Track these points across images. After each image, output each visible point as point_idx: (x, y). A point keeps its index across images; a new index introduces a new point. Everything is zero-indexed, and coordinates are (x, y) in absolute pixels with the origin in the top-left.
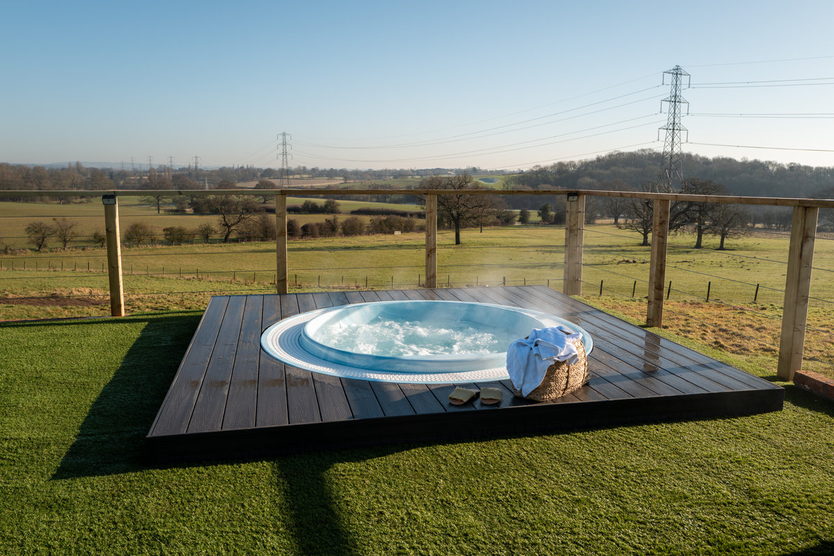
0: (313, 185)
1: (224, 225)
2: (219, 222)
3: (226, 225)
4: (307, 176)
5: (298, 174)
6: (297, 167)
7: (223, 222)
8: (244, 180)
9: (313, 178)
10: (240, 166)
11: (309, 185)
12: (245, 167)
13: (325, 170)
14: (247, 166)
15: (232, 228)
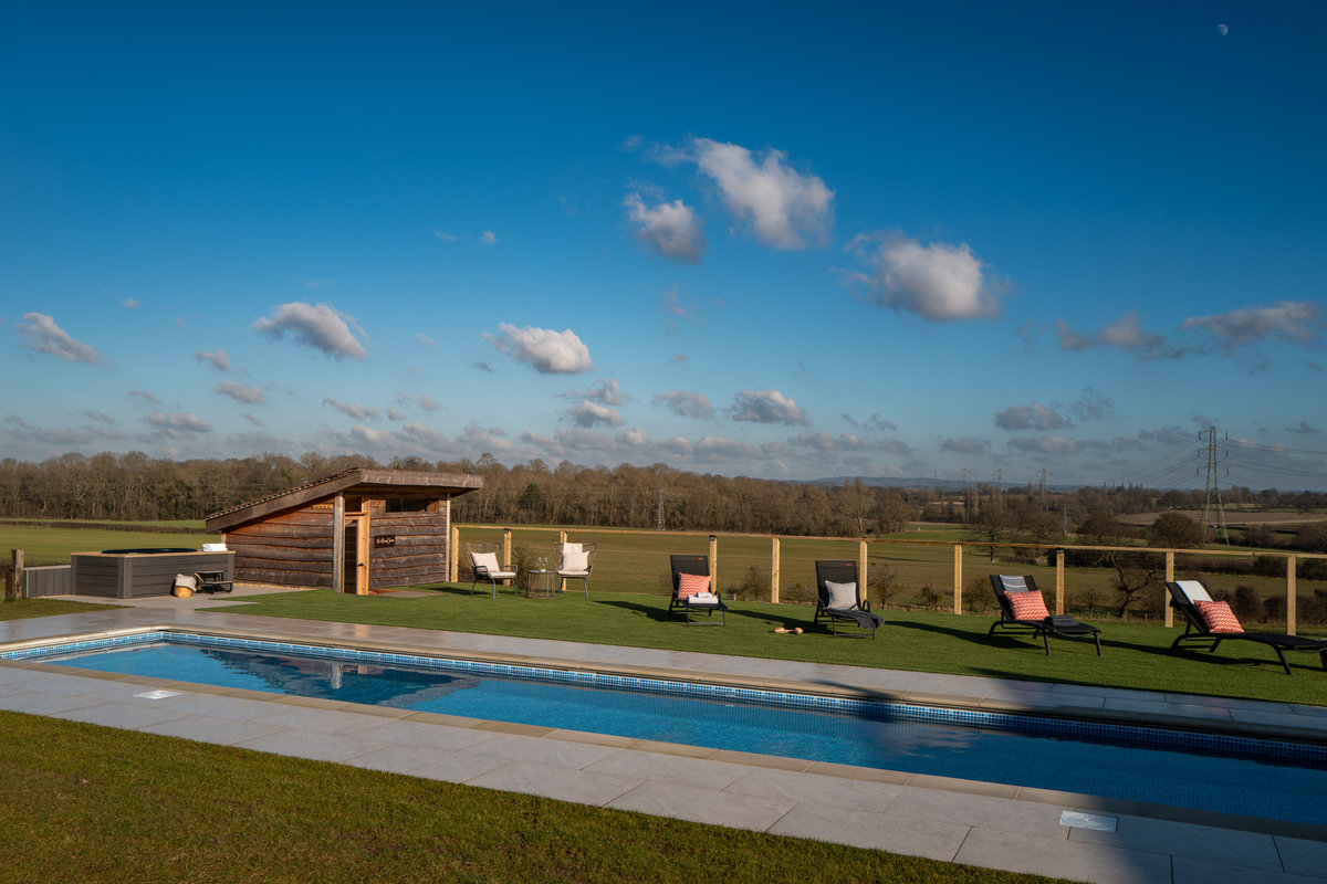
0: (1268, 523)
1: (1121, 589)
2: (1112, 583)
3: (1124, 588)
4: (1252, 505)
5: (1232, 501)
6: (1230, 487)
7: (1120, 584)
8: (1125, 510)
9: (1264, 509)
10: (1117, 485)
11: (1261, 523)
12: (1127, 486)
13: (1291, 495)
14: (1131, 485)
15: (1135, 594)
